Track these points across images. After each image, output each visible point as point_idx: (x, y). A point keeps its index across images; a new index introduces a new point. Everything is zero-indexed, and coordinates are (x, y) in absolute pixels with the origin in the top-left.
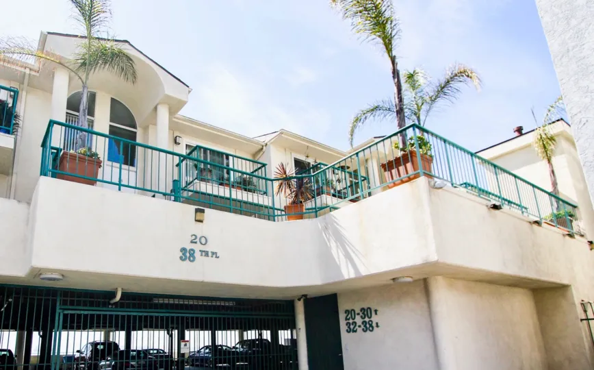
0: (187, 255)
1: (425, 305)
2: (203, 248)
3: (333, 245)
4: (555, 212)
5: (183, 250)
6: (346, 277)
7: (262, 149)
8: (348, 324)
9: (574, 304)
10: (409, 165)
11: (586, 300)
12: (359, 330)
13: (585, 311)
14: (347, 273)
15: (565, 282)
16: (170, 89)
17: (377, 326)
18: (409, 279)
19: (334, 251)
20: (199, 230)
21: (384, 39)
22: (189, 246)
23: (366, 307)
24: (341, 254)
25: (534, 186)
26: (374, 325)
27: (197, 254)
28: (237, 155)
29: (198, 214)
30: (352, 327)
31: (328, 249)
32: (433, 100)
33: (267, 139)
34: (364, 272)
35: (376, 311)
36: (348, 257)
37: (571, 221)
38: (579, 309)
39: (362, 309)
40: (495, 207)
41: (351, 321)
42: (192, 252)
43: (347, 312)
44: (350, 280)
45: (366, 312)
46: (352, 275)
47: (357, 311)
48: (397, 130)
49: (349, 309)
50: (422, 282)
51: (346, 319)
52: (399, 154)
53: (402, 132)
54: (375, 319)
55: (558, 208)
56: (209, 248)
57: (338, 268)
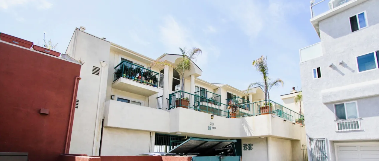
0: (209, 128)
1: (266, 144)
2: (213, 126)
3: (245, 127)
4: (300, 118)
5: (209, 127)
6: (248, 136)
7: (218, 88)
8: (244, 148)
9: (300, 145)
10: (267, 110)
11: (304, 144)
12: (247, 150)
13: (303, 147)
14: (248, 135)
15: (299, 139)
16: (197, 71)
17: (253, 149)
18: (263, 138)
19: (245, 129)
20: (212, 121)
21: (264, 74)
22: (210, 126)
23: (250, 144)
24: (247, 130)
25: (295, 112)
26: (252, 148)
27: (212, 128)
28: (210, 91)
29: (212, 117)
30: (245, 149)
31: (243, 128)
32: (272, 85)
33: (220, 86)
34: (253, 135)
35: (253, 145)
36: (249, 131)
37: (303, 121)
38: (302, 146)
39: (249, 144)
40: (285, 121)
41: (245, 147)
42: (210, 127)
43: (244, 144)
44: (249, 137)
45: (250, 145)
46: (250, 136)
47: (247, 144)
48: (265, 100)
49: (245, 143)
50: (266, 139)
51: (244, 146)
52: (265, 106)
53: (266, 101)
54: (252, 147)
55: (301, 117)
56: (214, 126)
57: (246, 134)
